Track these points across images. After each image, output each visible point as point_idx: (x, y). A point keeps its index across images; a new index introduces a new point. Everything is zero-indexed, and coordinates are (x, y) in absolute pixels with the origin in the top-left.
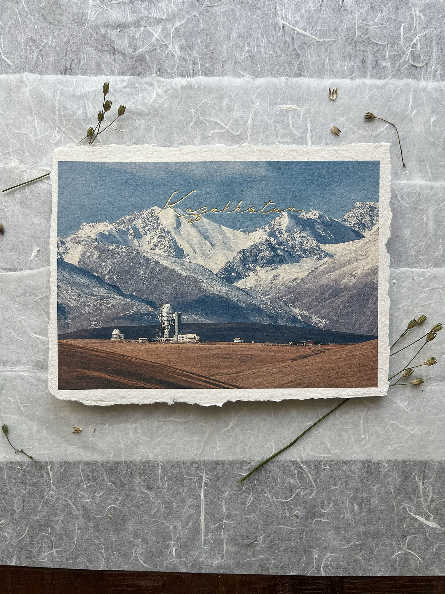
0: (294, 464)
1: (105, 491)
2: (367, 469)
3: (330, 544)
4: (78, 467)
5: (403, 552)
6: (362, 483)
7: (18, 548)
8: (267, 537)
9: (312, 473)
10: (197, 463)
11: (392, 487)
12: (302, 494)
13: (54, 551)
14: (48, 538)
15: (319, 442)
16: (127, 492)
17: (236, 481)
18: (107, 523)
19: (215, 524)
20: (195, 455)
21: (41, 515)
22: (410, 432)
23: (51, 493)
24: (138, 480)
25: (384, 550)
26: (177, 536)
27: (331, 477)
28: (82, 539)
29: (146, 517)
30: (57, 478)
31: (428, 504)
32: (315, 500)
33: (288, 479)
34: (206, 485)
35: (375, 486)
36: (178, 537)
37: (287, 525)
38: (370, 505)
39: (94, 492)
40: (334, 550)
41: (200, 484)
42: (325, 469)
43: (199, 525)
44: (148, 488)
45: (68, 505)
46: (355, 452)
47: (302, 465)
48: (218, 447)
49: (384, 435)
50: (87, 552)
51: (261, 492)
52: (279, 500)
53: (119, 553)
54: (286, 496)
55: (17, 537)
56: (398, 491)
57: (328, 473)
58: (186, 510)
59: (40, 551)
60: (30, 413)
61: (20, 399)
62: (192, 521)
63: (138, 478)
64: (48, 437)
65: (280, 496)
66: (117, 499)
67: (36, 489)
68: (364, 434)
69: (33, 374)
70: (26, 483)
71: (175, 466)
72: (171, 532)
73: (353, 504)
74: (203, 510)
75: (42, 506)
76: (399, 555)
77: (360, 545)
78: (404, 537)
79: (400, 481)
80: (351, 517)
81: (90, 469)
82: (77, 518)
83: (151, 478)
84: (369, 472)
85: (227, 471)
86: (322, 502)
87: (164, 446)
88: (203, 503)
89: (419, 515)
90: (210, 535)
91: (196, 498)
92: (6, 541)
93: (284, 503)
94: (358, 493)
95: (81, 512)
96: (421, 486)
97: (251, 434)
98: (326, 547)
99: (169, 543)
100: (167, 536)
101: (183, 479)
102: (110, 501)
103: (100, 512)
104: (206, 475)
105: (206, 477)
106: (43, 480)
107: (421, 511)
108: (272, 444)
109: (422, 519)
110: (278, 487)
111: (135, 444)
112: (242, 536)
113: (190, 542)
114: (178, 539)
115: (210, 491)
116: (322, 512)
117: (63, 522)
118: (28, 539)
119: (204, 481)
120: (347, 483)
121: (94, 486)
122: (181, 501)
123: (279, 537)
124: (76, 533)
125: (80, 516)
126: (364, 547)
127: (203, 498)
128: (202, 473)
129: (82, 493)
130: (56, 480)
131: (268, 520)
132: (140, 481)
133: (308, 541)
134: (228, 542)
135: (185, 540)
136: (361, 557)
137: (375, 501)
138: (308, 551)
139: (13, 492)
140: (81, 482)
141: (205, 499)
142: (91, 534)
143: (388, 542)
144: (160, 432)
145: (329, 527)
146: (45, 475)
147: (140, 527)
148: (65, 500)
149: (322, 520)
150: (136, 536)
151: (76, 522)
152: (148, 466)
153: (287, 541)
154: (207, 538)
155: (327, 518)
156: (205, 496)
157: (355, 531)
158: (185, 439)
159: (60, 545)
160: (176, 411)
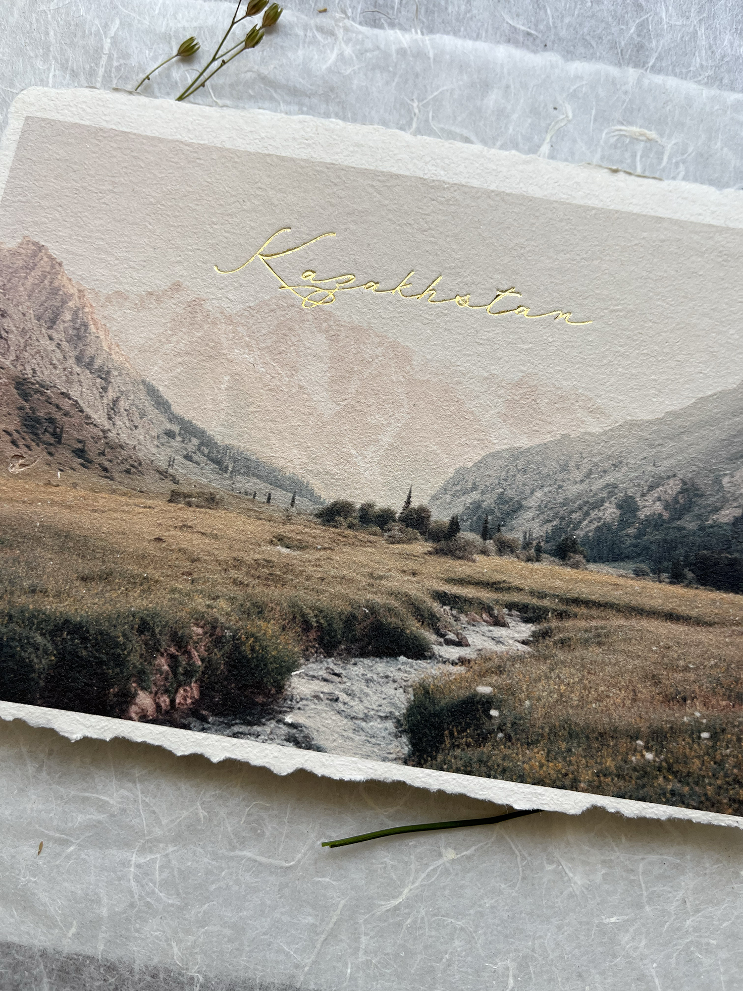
20: (297, 966)
48: (361, 953)
81: (8, 960)
87: (216, 929)
97: (455, 929)
111: (139, 911)
144: (214, 887)
152: (165, 979)
158: (277, 915)
160: (263, 834)
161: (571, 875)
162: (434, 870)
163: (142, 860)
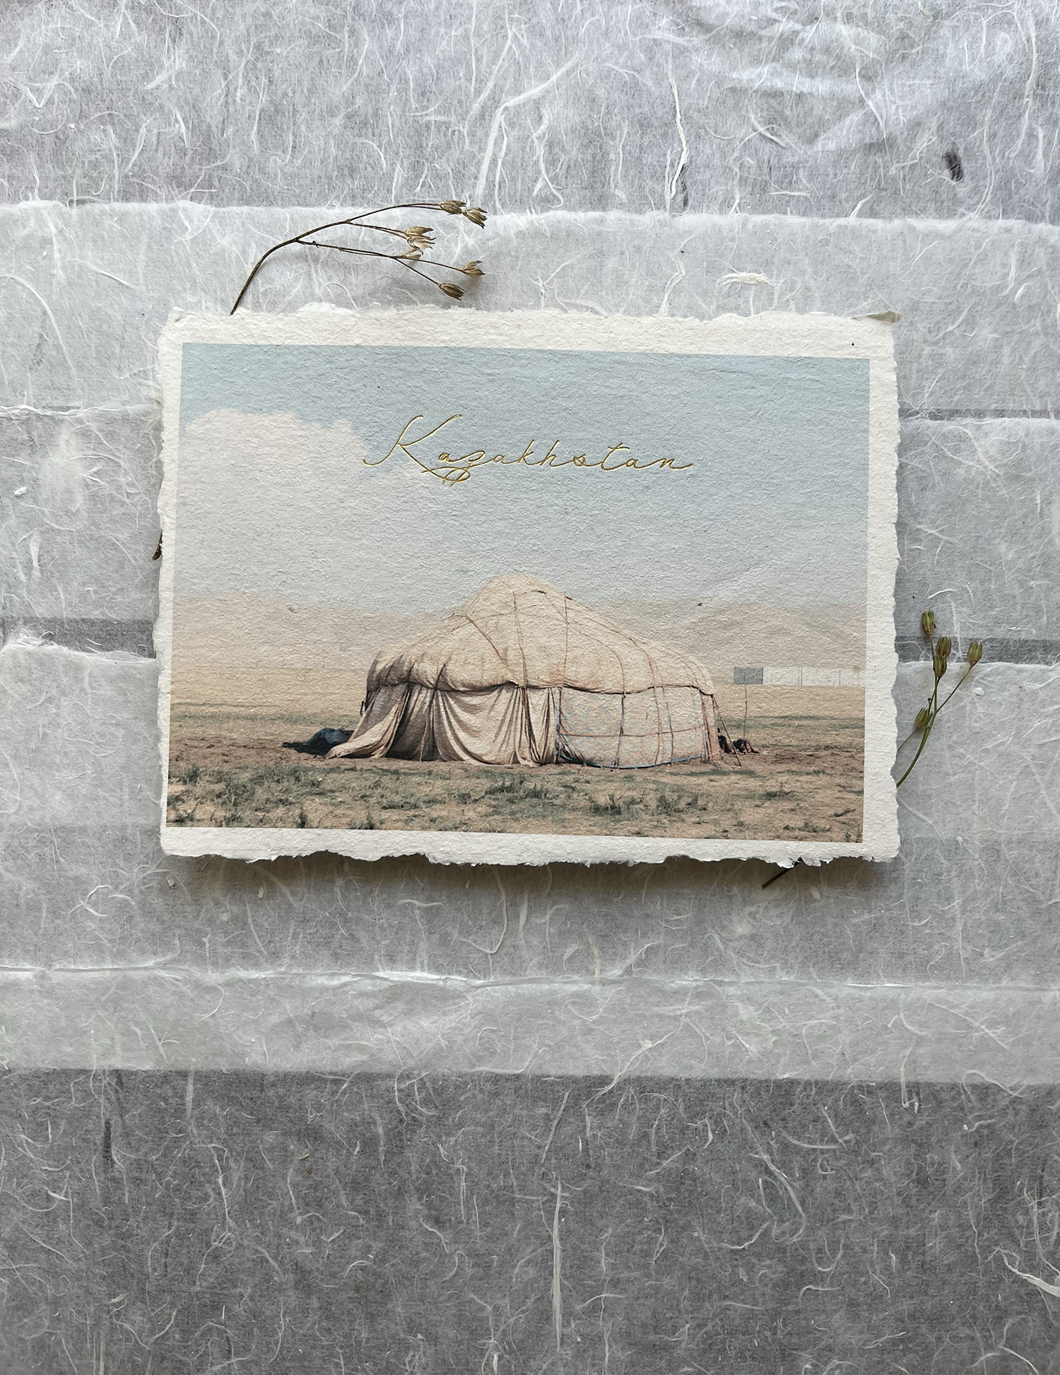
0: (756, 1166)
1: (341, 1231)
2: (917, 1174)
3: (838, 1341)
4: (284, 1179)
5: (998, 1354)
6: (907, 1206)
7: (155, 1356)
8: (700, 1326)
9: (796, 1185)
10: (543, 1165)
11: (971, 1213)
12: (775, 1231)
13: (234, 1361)
14: (220, 1333)
15: (810, 1117)
16: (391, 1231)
17: (630, 1204)
18: (347, 1301)
19: (584, 1301)
20: (539, 1147)
21: (205, 1284)
22: (1011, 1092)
23: (225, 1235)
24: (414, 1205)
25: (955, 1350)
26: (502, 1328)
27: (838, 1194)
28: (294, 1336)
29: (433, 1287)
30: (238, 1203)
31: (1051, 1248)
32: (804, 1245)
33: (742, 1201)
34: (563, 1212)
35: (935, 1211)
36: (504, 1330)
37: (744, 1301)
38: (924, 1253)
39: (318, 1231)
40: (846, 1352)
41: (550, 1213)
42: (824, 1177)
43: (550, 1302)
44: (437, 1222)
45: (264, 1260)
46: (888, 1138)
47: (773, 1168)
48: (588, 1129)
49: (954, 1099)
50: (306, 1363)
51: (684, 1228)
52: (724, 1245)
53: (376, 1364)
54: (740, 1238)
55: (152, 1332)
56: (985, 1222)
57: (831, 1185)
58: (522, 1272)
59: (202, 1362)
60: (179, 1059)
61: (155, 1030)
62: (533, 1295)
63: (414, 1199)
64: (218, 1111)
65: (726, 1236)
66: (370, 1247)
67: (193, 1225)
68: (909, 1099)
69: (183, 973)
70: (172, 1214)
71: (495, 1172)
72: (488, 1318)
73: (887, 1253)
74: (557, 1270)
75: (206, 1263)
76: (988, 1361)
77: (902, 1340)
78: (999, 1320)
79: (989, 1200)
80: (884, 1281)
81: (310, 1182)
82: (281, 1289)
83: (442, 1199)
84: (922, 1182)
85: (608, 1181)
86: (820, 1250)
87: (472, 1128)
88: (557, 1253)
89: (1031, 1272)
90: (573, 1326)
91: (542, 1244)
92: (128, 1340)
93: (735, 1252)
94: (897, 1228)
95: (292, 1276)
96: (1035, 1210)
97: (660, 1100)
98: (829, 1346)
99: (484, 1344)
100: (479, 1328)
101: (512, 1202)
102: (353, 1252)
103: (333, 1275)
104: (563, 1191)
105: (562, 1197)
106: (209, 1206)
107: (1035, 1263)
108: (706, 1121)
109: (1037, 1281)
110: (722, 1217)
111: (408, 1124)
112: (644, 1326)
113: (530, 1341)
114: (505, 1335)
115: (572, 1226)
116: (819, 1272)
117: (252, 1298)
118: (177, 1336)
119: (558, 1205)
120: (873, 1206)
121: (318, 1218)
122: (510, 1249)
123: (726, 1327)
124: (282, 1322)
125: (289, 1287)
126: (911, 1346)
127: (556, 1242)
128: (555, 1187)
129: (293, 1234)
130: (236, 1207)
131: (701, 1290)
132: (420, 1207)
133: (790, 1334)
134: (615, 1340)
135: (519, 1336)
136: (906, 1366)
137: (935, 1244)
138: (790, 1355)
139: (144, 1233)
140: (291, 1209)
141: (561, 1244)
142: (314, 1324)
143: (964, 1332)
144: (462, 1098)
145: (837, 1304)
146: (213, 1195)
147: (421, 1309)
148: (257, 1251)
149: (820, 1289)
150: (412, 1329)
151: (281, 1299)
152: (437, 1174)
153: (744, 1334)
154: (566, 1331)
155: (832, 1285)
156: (561, 1239)
157: (892, 1310)
158: (517, 1111)
159: (247, 1349)
160: (495, 1052)
161: (747, 1046)
162: (636, 1058)
163: (403, 1086)
